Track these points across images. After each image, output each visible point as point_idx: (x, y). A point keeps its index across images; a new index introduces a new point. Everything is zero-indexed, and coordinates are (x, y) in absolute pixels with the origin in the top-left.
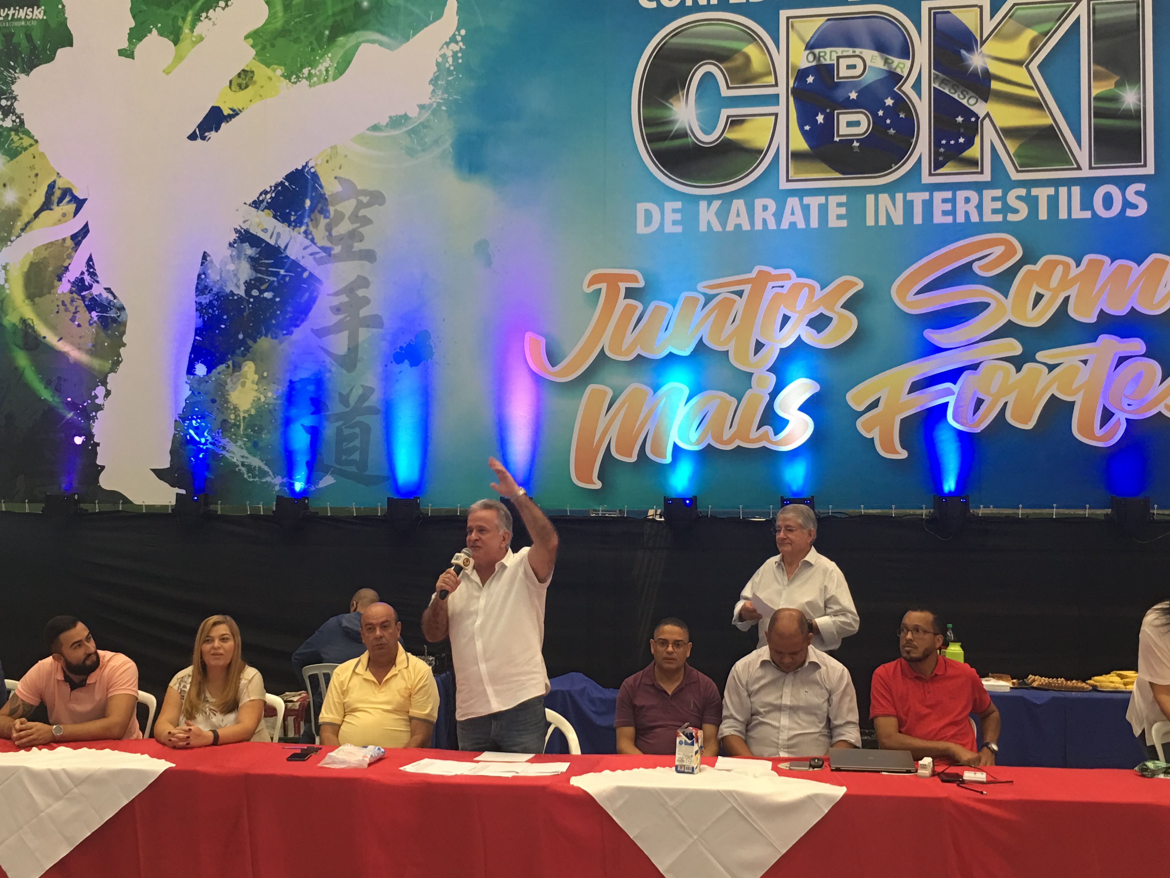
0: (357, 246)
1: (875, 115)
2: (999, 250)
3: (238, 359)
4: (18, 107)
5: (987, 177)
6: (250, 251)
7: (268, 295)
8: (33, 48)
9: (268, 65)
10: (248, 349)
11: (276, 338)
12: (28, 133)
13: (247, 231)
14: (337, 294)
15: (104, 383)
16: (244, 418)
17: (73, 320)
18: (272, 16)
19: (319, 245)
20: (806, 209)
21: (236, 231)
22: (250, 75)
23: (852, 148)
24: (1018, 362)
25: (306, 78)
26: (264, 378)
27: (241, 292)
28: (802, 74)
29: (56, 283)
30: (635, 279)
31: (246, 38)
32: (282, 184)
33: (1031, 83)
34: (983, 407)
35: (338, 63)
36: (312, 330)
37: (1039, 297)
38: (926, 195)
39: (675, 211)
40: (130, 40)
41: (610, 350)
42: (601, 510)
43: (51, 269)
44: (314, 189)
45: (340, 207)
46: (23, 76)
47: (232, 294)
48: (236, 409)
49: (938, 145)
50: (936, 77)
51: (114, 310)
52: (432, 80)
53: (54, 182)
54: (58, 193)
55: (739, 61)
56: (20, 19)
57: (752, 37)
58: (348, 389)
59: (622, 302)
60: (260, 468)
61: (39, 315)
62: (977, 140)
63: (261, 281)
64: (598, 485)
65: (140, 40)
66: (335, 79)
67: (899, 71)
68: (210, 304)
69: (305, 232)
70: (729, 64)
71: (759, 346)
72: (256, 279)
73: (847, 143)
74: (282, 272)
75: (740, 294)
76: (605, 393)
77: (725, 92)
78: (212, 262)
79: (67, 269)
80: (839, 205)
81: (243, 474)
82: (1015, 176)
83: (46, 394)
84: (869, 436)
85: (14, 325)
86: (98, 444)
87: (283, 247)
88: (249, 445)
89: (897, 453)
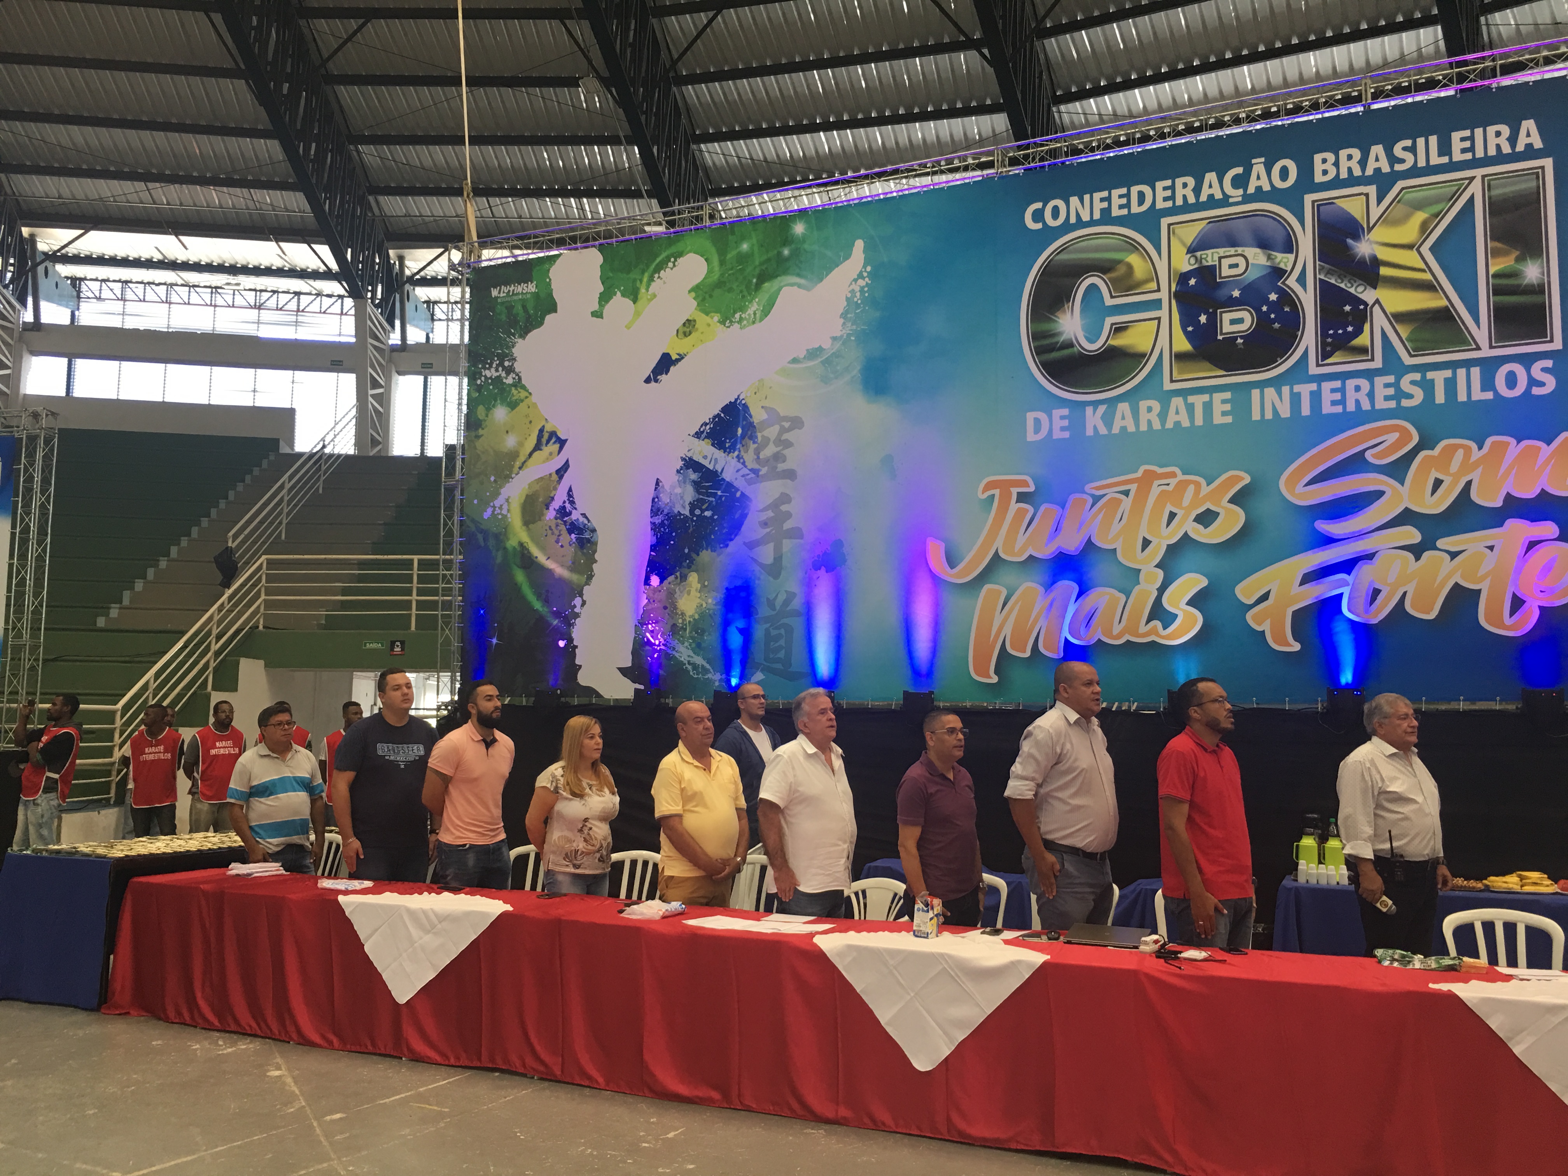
0: (781, 467)
1: (1258, 310)
2: (1393, 437)
3: (685, 571)
4: (518, 367)
5: (1378, 363)
6: (694, 476)
7: (708, 514)
8: (528, 317)
9: (707, 314)
10: (692, 561)
11: (715, 551)
12: (524, 388)
13: (691, 459)
14: (765, 509)
15: (581, 595)
16: (690, 622)
17: (557, 542)
18: (710, 271)
19: (749, 467)
20: (1190, 408)
21: (683, 459)
22: (693, 323)
23: (1236, 345)
24: (1417, 551)
25: (738, 322)
26: (705, 586)
27: (686, 512)
28: (1184, 277)
29: (545, 511)
30: (1025, 484)
31: (690, 292)
32: (718, 415)
33: (1423, 266)
34: (1380, 598)
35: (764, 306)
36: (745, 543)
37: (1438, 483)
38: (1314, 387)
39: (1062, 418)
40: (600, 303)
41: (1004, 552)
42: (998, 703)
43: (541, 500)
44: (745, 418)
45: (766, 433)
46: (520, 340)
47: (679, 514)
48: (683, 614)
49: (1325, 335)
50: (1322, 269)
51: (588, 532)
52: (842, 314)
53: (543, 426)
54: (546, 436)
55: (1121, 270)
56: (518, 294)
57: (1135, 247)
58: (774, 596)
59: (1014, 506)
60: (703, 666)
61: (533, 539)
62: (1367, 327)
63: (702, 501)
64: (995, 679)
65: (607, 302)
66: (761, 320)
67: (1282, 266)
68: (662, 524)
69: (738, 457)
70: (1113, 275)
71: (1146, 543)
72: (698, 500)
73: (1231, 340)
74: (719, 493)
75: (1126, 493)
76: (1000, 592)
77: (1109, 302)
78: (663, 487)
79: (553, 499)
80: (1224, 402)
81: (689, 672)
82: (1408, 361)
83: (538, 605)
84: (1259, 629)
85: (514, 548)
86: (576, 647)
87: (720, 471)
88: (694, 645)
89: (1290, 645)
